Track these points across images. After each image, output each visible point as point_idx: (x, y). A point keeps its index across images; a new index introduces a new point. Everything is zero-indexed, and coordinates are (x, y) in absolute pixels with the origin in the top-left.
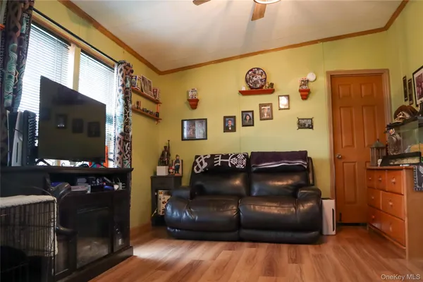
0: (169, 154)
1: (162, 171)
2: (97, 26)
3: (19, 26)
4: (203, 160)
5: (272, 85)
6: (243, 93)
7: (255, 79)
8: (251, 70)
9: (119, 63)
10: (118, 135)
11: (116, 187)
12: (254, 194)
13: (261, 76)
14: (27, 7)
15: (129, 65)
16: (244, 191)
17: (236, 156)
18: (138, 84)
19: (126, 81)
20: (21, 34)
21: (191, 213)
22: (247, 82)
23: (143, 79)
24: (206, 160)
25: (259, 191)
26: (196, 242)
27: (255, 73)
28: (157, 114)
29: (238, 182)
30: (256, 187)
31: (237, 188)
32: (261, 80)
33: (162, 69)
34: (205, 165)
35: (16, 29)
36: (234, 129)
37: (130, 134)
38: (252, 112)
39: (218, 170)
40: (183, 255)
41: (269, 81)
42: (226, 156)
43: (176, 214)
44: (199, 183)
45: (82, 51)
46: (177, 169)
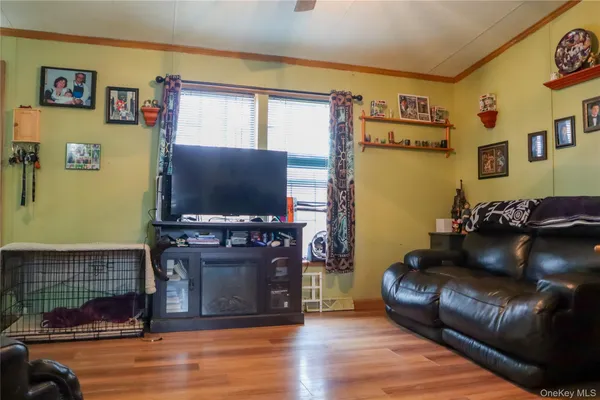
2: (293, 61)
7: (572, 53)
8: (566, 37)
9: (330, 95)
11: (275, 244)
13: (583, 42)
14: (173, 85)
15: (344, 94)
19: (337, 115)
20: (170, 111)
22: (558, 63)
23: (403, 99)
27: (572, 41)
28: (444, 144)
32: (583, 52)
34: (477, 218)
37: (349, 179)
38: (572, 117)
45: (272, 96)
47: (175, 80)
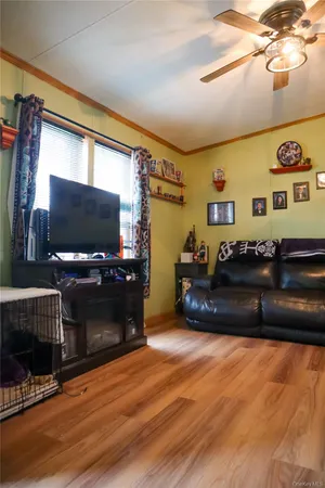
0: (194, 240)
1: (187, 258)
2: (111, 114)
3: (30, 129)
4: (228, 247)
5: (309, 160)
6: (274, 171)
7: (288, 154)
8: (284, 144)
9: (135, 150)
10: (135, 223)
11: (128, 278)
12: (284, 286)
13: (296, 150)
14: (38, 109)
15: (145, 151)
16: (272, 282)
17: (263, 243)
18: (158, 169)
19: (142, 168)
20: (33, 136)
21: (209, 304)
22: (278, 158)
23: (165, 162)
24: (231, 247)
25: (290, 282)
26: (214, 335)
27: (288, 147)
28: (182, 198)
29: (266, 272)
30: (286, 278)
31: (265, 278)
32: (296, 155)
33: (186, 149)
34: (230, 252)
35: (28, 132)
36: (264, 213)
37: (149, 221)
38: (285, 192)
39: (244, 258)
40: (195, 349)
41: (305, 156)
42: (253, 244)
43: (194, 305)
44: (223, 271)
45: (96, 141)
46: (202, 255)
47: (40, 103)
